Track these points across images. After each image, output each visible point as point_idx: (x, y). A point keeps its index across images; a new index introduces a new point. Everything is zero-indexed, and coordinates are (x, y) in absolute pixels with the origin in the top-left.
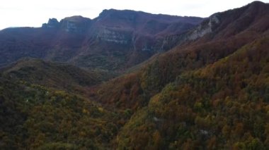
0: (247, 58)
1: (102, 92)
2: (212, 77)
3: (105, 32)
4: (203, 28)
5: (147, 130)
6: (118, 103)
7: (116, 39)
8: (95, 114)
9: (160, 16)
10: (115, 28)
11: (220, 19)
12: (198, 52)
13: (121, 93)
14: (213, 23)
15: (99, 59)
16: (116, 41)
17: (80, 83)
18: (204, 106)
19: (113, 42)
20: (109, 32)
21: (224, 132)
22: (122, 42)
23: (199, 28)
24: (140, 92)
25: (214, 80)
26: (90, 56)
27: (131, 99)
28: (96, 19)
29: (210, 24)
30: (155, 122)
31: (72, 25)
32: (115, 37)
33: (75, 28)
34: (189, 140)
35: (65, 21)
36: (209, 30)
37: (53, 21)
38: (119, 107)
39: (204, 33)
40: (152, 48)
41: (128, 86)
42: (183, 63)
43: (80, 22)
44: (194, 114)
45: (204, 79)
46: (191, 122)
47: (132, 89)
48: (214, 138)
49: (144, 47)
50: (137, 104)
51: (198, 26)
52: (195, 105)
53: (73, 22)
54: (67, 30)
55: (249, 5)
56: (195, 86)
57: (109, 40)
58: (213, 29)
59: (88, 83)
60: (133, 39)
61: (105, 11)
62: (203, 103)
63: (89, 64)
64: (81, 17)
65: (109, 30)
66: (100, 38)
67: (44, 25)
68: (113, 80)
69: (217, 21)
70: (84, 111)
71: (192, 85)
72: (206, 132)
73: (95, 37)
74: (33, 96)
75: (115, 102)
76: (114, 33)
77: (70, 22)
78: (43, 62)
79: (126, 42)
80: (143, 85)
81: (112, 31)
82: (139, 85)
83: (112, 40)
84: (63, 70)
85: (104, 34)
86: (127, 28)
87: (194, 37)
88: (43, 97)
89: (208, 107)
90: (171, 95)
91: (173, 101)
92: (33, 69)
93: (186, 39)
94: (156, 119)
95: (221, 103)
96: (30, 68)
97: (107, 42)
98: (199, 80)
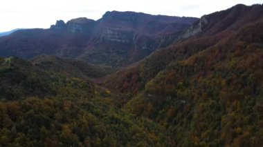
0: (218, 50)
1: (108, 82)
2: (192, 64)
3: (109, 32)
4: (194, 28)
5: (143, 103)
6: (121, 89)
7: (118, 39)
8: (104, 95)
10: (117, 29)
11: (208, 20)
12: (186, 47)
13: (124, 81)
14: (203, 23)
15: (104, 56)
16: (118, 41)
17: (89, 75)
18: (184, 84)
19: (116, 41)
20: (112, 32)
21: (195, 99)
22: (123, 41)
24: (139, 80)
25: (193, 67)
27: (132, 85)
28: (99, 20)
29: (200, 24)
30: (149, 97)
31: (77, 26)
32: (117, 36)
33: (81, 28)
34: (172, 107)
35: (72, 22)
36: (199, 30)
37: (60, 23)
38: (122, 91)
39: (195, 32)
40: (151, 46)
41: (129, 76)
42: (174, 57)
43: (85, 23)
44: (176, 90)
45: (187, 66)
46: (174, 96)
47: (132, 78)
48: (189, 105)
49: (144, 46)
50: (137, 89)
51: (190, 26)
52: (178, 84)
53: (79, 24)
54: (74, 31)
55: (233, 7)
56: (179, 71)
57: (112, 40)
58: (202, 29)
59: (95, 76)
60: (134, 39)
61: (108, 14)
62: (184, 82)
63: (94, 61)
64: (85, 19)
65: (112, 30)
66: (103, 38)
67: (52, 26)
68: (117, 72)
69: (206, 22)
70: (96, 92)
71: (177, 70)
72: (184, 102)
74: (57, 81)
75: (119, 88)
76: (116, 33)
77: (76, 24)
78: (58, 58)
79: (127, 41)
80: (141, 74)
81: (114, 31)
82: (138, 75)
83: (114, 40)
84: (74, 65)
85: (107, 34)
87: (187, 35)
88: (64, 82)
89: (187, 85)
90: (162, 78)
91: (162, 82)
92: (51, 63)
93: (180, 37)
94: (149, 95)
95: (195, 81)
96: (48, 62)
97: (110, 41)
98: (182, 67)
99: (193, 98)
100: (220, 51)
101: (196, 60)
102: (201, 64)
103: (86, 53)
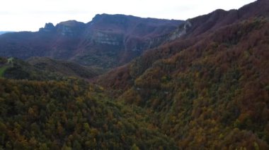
2: (174, 62)
3: (99, 34)
4: (180, 31)
5: (133, 95)
6: (113, 86)
7: (109, 41)
9: (149, 19)
10: (107, 32)
11: (192, 23)
12: (171, 48)
13: (116, 79)
14: (187, 26)
15: (94, 59)
16: (109, 43)
19: (106, 44)
20: (102, 35)
22: (114, 43)
23: (177, 30)
24: (130, 78)
25: (175, 64)
26: (85, 56)
27: (123, 83)
28: (89, 23)
29: (185, 27)
31: (67, 29)
32: (108, 39)
33: (70, 31)
34: (157, 97)
35: (61, 25)
36: (184, 32)
37: (49, 26)
38: (114, 88)
39: (181, 34)
40: (141, 48)
41: (121, 74)
42: (160, 56)
43: (75, 26)
44: (161, 84)
46: (159, 88)
47: (123, 76)
48: (170, 95)
49: (134, 48)
50: (127, 86)
51: (177, 28)
52: (162, 79)
53: (68, 27)
54: (63, 34)
56: (164, 68)
57: (102, 42)
58: (187, 31)
59: (87, 77)
60: (124, 41)
61: (98, 16)
62: (167, 77)
63: (86, 63)
64: (75, 21)
65: (103, 33)
66: (94, 41)
67: (41, 29)
68: (108, 72)
69: (190, 25)
70: (90, 89)
71: (162, 67)
72: (167, 93)
73: (90, 39)
75: (111, 86)
76: (106, 36)
77: (66, 26)
79: (118, 43)
80: (131, 73)
81: (104, 33)
82: (128, 73)
83: (105, 42)
84: (67, 66)
85: (98, 37)
86: (118, 31)
87: (173, 38)
89: (169, 79)
90: (148, 74)
91: (149, 77)
93: (167, 39)
94: (138, 89)
95: (176, 76)
97: (101, 44)
98: (166, 64)
99: (174, 88)
100: (198, 50)
101: (178, 59)
102: (182, 61)
103: (77, 55)
